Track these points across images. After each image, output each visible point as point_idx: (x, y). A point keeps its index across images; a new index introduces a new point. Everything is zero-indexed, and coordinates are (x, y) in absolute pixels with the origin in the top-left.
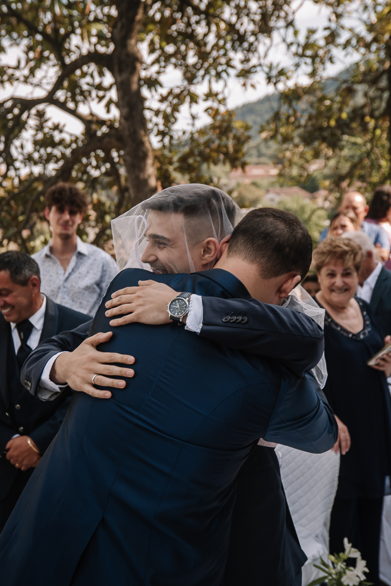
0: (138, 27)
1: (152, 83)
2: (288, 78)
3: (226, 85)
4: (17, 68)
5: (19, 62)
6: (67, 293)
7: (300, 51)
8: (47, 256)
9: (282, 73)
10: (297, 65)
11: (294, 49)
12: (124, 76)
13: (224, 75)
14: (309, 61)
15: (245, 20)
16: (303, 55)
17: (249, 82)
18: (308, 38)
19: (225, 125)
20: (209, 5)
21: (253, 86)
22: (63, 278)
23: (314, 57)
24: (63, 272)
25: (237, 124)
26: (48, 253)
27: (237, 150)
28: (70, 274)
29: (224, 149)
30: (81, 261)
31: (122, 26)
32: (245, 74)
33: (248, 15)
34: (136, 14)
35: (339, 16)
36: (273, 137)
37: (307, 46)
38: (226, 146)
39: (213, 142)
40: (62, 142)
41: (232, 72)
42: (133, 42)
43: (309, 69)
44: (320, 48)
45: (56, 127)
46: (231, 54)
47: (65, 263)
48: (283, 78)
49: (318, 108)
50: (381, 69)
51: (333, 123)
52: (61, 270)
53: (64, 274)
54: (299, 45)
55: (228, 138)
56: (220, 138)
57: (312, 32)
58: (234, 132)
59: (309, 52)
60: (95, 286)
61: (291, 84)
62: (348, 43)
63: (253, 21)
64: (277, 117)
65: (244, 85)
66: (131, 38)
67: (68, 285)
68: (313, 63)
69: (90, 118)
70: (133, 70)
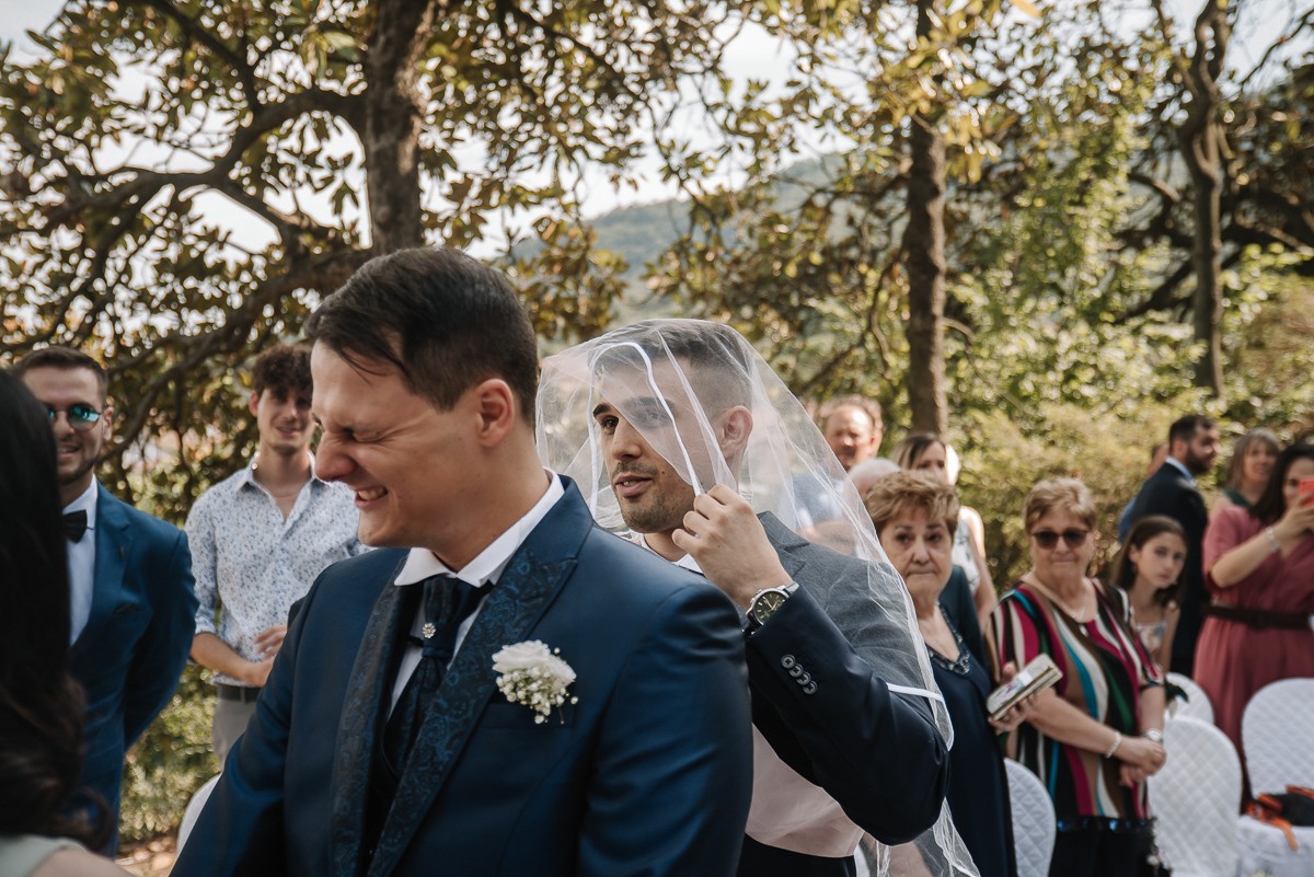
0: (420, 47)
1: (437, 161)
2: (705, 173)
3: (580, 177)
4: (144, 106)
5: (148, 96)
6: (288, 562)
7: (731, 123)
8: (247, 487)
9: (693, 161)
10: (727, 150)
11: (721, 114)
12: (386, 141)
13: (578, 155)
14: (749, 143)
15: (623, 50)
16: (738, 132)
17: (626, 175)
18: (748, 98)
19: (575, 256)
20: (556, 15)
21: (632, 183)
22: (279, 532)
23: (759, 137)
24: (281, 520)
25: (600, 257)
26: (251, 480)
27: (595, 313)
28: (295, 524)
29: (569, 308)
30: (320, 499)
31: (388, 42)
32: (618, 157)
33: (628, 43)
34: (419, 21)
35: (815, 61)
36: (672, 290)
37: (747, 113)
38: (574, 301)
39: (546, 290)
40: (220, 268)
41: (596, 151)
42: (408, 74)
43: (749, 160)
44: (773, 119)
45: (211, 237)
46: (593, 118)
47: (286, 503)
48: (695, 173)
49: (764, 238)
50: (893, 173)
51: (791, 271)
52: (276, 516)
53: (284, 523)
54: (731, 110)
55: (578, 285)
56: (561, 285)
57: (759, 87)
58: (592, 271)
59: (750, 127)
60: (345, 550)
61: (710, 185)
62: (827, 114)
63: (638, 54)
64: (682, 248)
65: (615, 179)
66: (404, 67)
67: (290, 545)
68: (756, 148)
69: (295, 220)
70: (406, 130)
